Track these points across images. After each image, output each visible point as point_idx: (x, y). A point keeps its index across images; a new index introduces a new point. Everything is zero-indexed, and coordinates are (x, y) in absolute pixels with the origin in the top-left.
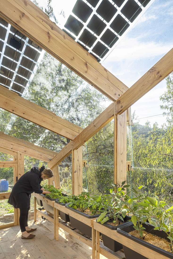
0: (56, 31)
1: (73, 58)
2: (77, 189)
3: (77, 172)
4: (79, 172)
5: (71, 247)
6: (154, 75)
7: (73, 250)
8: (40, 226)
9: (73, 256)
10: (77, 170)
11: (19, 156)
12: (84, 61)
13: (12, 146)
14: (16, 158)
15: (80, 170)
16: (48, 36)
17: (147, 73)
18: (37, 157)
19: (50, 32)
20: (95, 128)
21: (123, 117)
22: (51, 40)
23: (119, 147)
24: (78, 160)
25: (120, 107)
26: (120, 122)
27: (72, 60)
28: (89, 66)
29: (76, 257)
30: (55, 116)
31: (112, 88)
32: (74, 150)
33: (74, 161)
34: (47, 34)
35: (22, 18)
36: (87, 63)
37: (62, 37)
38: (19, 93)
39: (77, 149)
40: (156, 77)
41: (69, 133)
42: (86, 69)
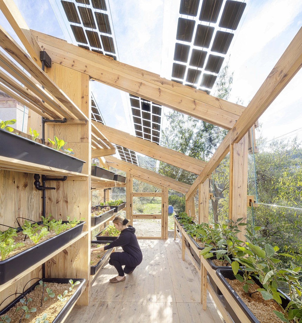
0: (166, 84)
1: (181, 101)
2: (203, 219)
3: (203, 204)
4: (205, 203)
5: (192, 270)
6: (275, 79)
7: (192, 274)
8: (176, 244)
9: (189, 279)
10: (203, 202)
11: (165, 189)
12: (193, 99)
13: (161, 181)
14: (163, 190)
15: (206, 202)
16: (159, 91)
17: (266, 81)
18: (177, 190)
19: (161, 88)
20: (215, 161)
21: (243, 145)
22: (161, 94)
23: (235, 179)
24: (204, 193)
25: (235, 134)
26: (238, 152)
27: (180, 103)
28: (198, 102)
29: (192, 282)
30: (184, 156)
31: (227, 116)
32: (201, 184)
33: (200, 194)
34: (158, 90)
35: (141, 87)
36: (196, 100)
37: (171, 87)
38: (157, 142)
39: (203, 182)
40: (278, 80)
41: (195, 169)
42: (194, 106)
